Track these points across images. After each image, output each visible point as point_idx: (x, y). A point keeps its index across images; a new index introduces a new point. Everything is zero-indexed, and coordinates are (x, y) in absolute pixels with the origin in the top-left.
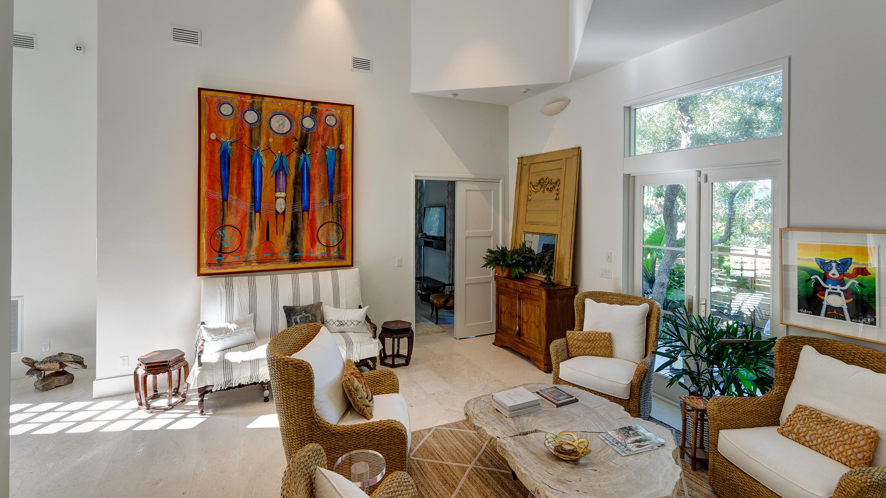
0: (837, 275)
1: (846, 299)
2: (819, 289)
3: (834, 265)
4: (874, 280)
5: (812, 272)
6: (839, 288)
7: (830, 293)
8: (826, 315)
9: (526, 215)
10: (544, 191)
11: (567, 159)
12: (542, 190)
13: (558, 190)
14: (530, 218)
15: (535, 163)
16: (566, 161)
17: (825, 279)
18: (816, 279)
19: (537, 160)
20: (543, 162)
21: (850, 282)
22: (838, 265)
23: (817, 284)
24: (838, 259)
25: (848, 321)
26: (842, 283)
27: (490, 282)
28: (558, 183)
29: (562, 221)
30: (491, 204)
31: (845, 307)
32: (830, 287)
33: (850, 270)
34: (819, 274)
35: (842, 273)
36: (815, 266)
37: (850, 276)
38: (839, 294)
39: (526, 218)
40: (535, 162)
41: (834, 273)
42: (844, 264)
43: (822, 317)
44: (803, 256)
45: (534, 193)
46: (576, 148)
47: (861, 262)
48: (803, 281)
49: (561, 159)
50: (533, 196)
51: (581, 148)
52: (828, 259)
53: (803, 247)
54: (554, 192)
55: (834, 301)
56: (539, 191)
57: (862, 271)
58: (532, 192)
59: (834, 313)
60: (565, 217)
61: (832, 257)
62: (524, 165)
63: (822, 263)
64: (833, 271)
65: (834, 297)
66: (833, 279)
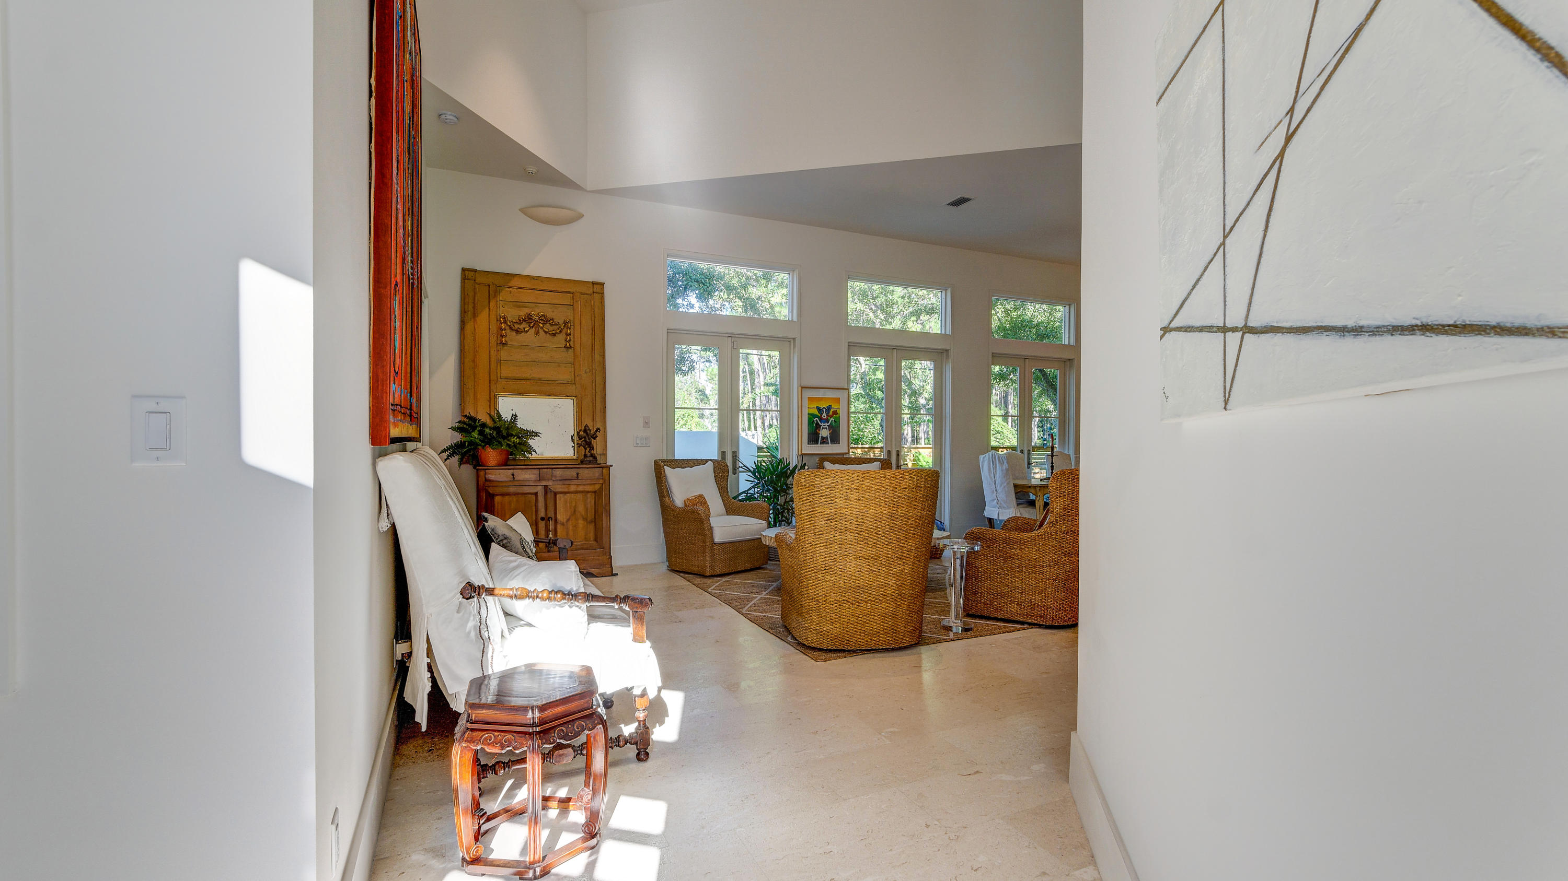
0: (826, 417)
1: (829, 431)
2: (818, 426)
3: (824, 410)
4: (840, 418)
5: (814, 416)
6: (826, 424)
7: (823, 428)
8: (821, 443)
9: (498, 366)
10: (537, 333)
11: (581, 293)
12: (533, 330)
13: (569, 334)
14: (505, 372)
15: (508, 287)
16: (581, 297)
17: (821, 419)
18: (816, 420)
19: (512, 283)
21: (831, 420)
22: (826, 410)
23: (817, 424)
24: (826, 406)
25: (830, 444)
26: (827, 420)
28: (569, 325)
29: (581, 378)
31: (829, 436)
32: (823, 424)
33: (831, 413)
34: (817, 417)
36: (816, 412)
37: (831, 416)
38: (826, 428)
40: (508, 284)
41: (824, 416)
42: (829, 408)
43: (819, 445)
44: (810, 406)
45: (514, 333)
46: (594, 283)
47: (835, 407)
48: (810, 422)
49: (570, 292)
50: (512, 338)
51: (603, 284)
52: (821, 407)
53: (811, 399)
54: (561, 337)
55: (824, 433)
56: (527, 332)
57: (835, 413)
58: (508, 331)
59: (824, 441)
60: (586, 373)
61: (823, 405)
62: (479, 284)
63: (819, 409)
64: (824, 414)
65: (824, 430)
66: (824, 419)
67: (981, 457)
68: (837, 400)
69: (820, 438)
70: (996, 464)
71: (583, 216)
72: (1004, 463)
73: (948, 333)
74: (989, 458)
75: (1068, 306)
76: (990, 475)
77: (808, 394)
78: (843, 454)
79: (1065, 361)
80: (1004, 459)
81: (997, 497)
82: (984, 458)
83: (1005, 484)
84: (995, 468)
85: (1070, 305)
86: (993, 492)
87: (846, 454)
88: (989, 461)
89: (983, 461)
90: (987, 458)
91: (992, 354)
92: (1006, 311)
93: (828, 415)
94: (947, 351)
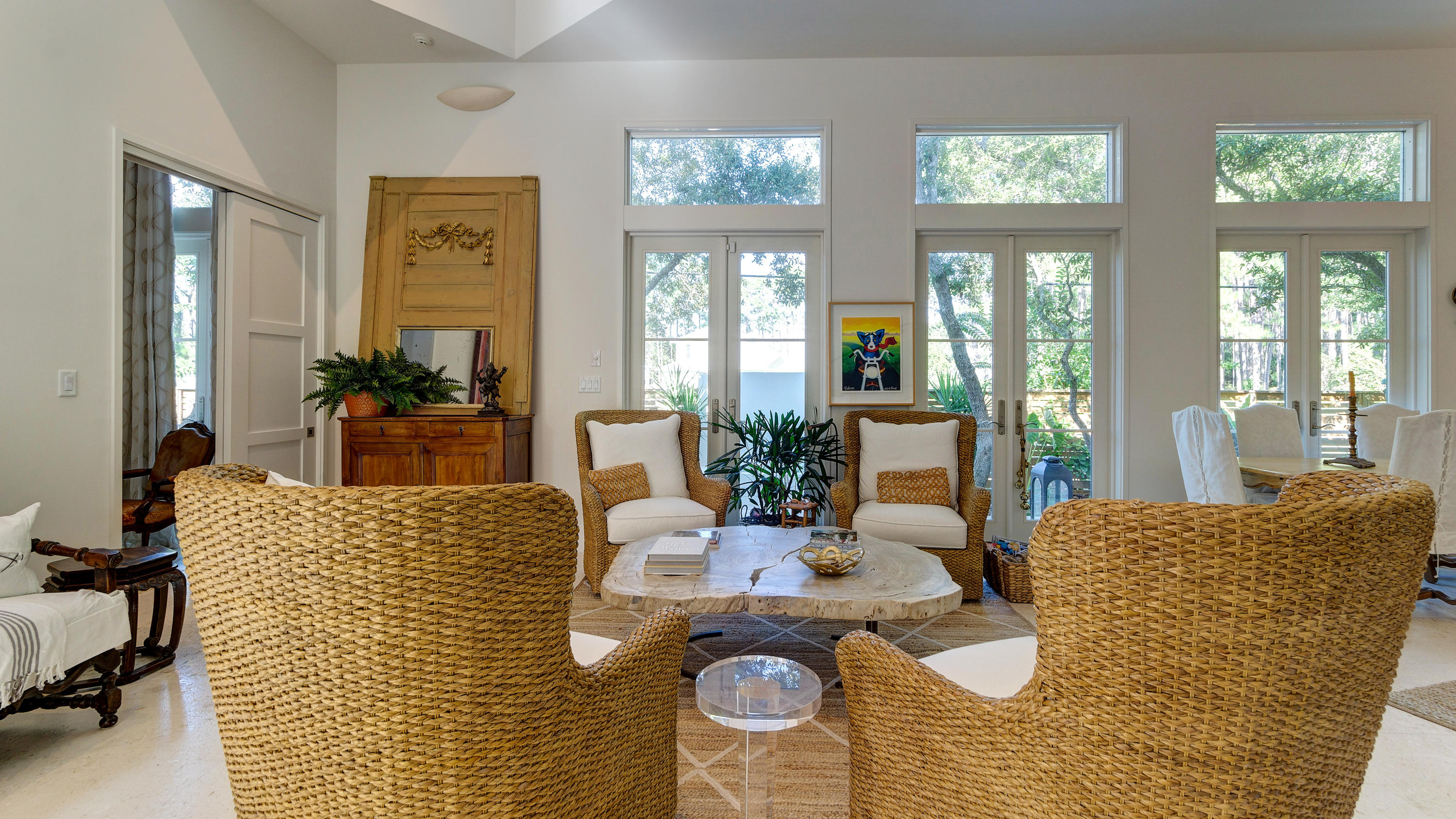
0: (874, 347)
1: (881, 369)
2: (860, 363)
3: (871, 337)
4: (899, 347)
5: (855, 347)
6: (875, 359)
7: (869, 366)
8: (866, 389)
9: (402, 292)
10: (451, 248)
11: (508, 193)
12: (448, 244)
13: (490, 247)
14: (411, 298)
15: (422, 194)
16: (507, 198)
17: (865, 351)
18: (858, 353)
19: (429, 188)
20: (447, 194)
21: (884, 352)
22: (875, 336)
23: (859, 358)
24: (874, 331)
25: (882, 391)
26: (877, 354)
27: (299, 441)
28: (490, 235)
29: (502, 302)
30: (299, 263)
31: (880, 377)
32: (869, 359)
33: (883, 342)
34: (859, 348)
35: (878, 345)
36: (857, 341)
37: (884, 347)
38: (875, 365)
39: (402, 300)
40: (422, 191)
41: (872, 346)
42: (880, 335)
43: (863, 391)
44: (846, 332)
45: (425, 250)
46: (524, 178)
47: (889, 332)
48: (846, 357)
49: (494, 194)
50: (422, 257)
51: (536, 179)
52: (866, 332)
53: (847, 322)
54: (481, 251)
55: (872, 372)
56: (439, 247)
57: (892, 341)
58: (418, 248)
59: (872, 385)
60: (509, 296)
61: (870, 329)
62: (389, 194)
63: (862, 336)
64: (872, 344)
65: (872, 369)
66: (871, 351)
67: (1175, 415)
68: (896, 322)
69: (864, 380)
70: (1202, 431)
71: (513, 94)
72: (1217, 428)
73: (1118, 201)
74: (1189, 417)
75: (1412, 129)
76: (1190, 448)
77: (841, 314)
78: (908, 406)
79: (1405, 235)
80: (1216, 422)
81: (1206, 491)
82: (1179, 416)
83: (1221, 469)
84: (1200, 437)
85: (1415, 127)
86: (1198, 481)
87: (913, 405)
88: (1189, 423)
89: (1179, 423)
90: (1184, 418)
91: (1218, 230)
92: (1290, 169)
93: (877, 345)
94: (1117, 231)
